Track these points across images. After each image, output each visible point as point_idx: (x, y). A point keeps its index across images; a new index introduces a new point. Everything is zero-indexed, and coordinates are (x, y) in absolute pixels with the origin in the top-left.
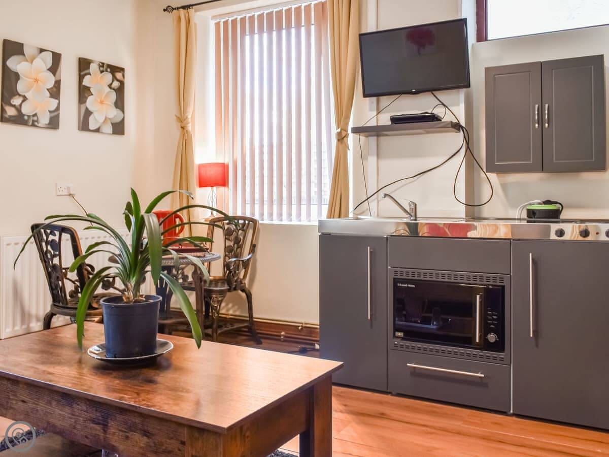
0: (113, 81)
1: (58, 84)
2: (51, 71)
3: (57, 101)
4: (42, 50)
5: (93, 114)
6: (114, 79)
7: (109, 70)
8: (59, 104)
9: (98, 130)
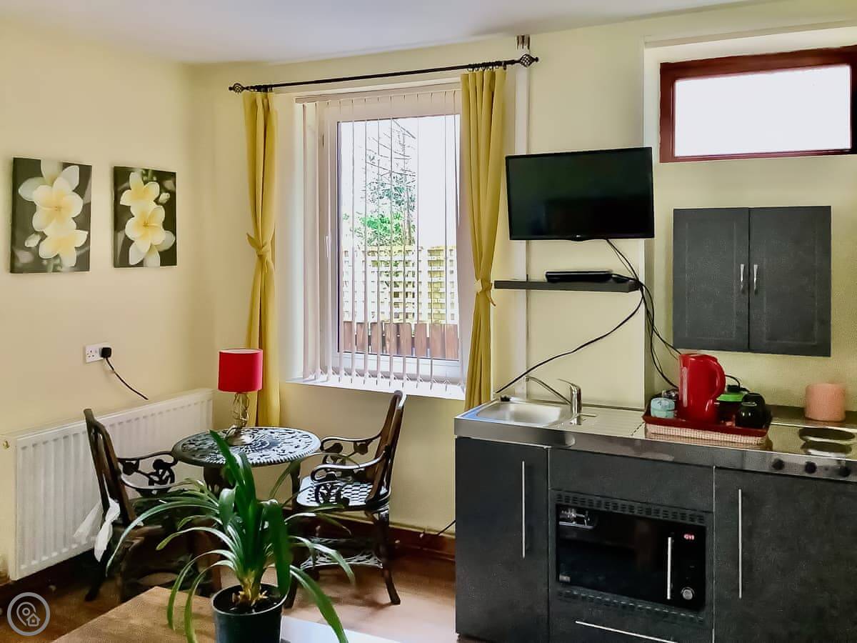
0: (161, 193)
1: (87, 208)
2: (76, 192)
3: (87, 233)
4: (66, 165)
5: (134, 244)
6: (162, 190)
7: (155, 179)
8: (89, 236)
9: (140, 264)
